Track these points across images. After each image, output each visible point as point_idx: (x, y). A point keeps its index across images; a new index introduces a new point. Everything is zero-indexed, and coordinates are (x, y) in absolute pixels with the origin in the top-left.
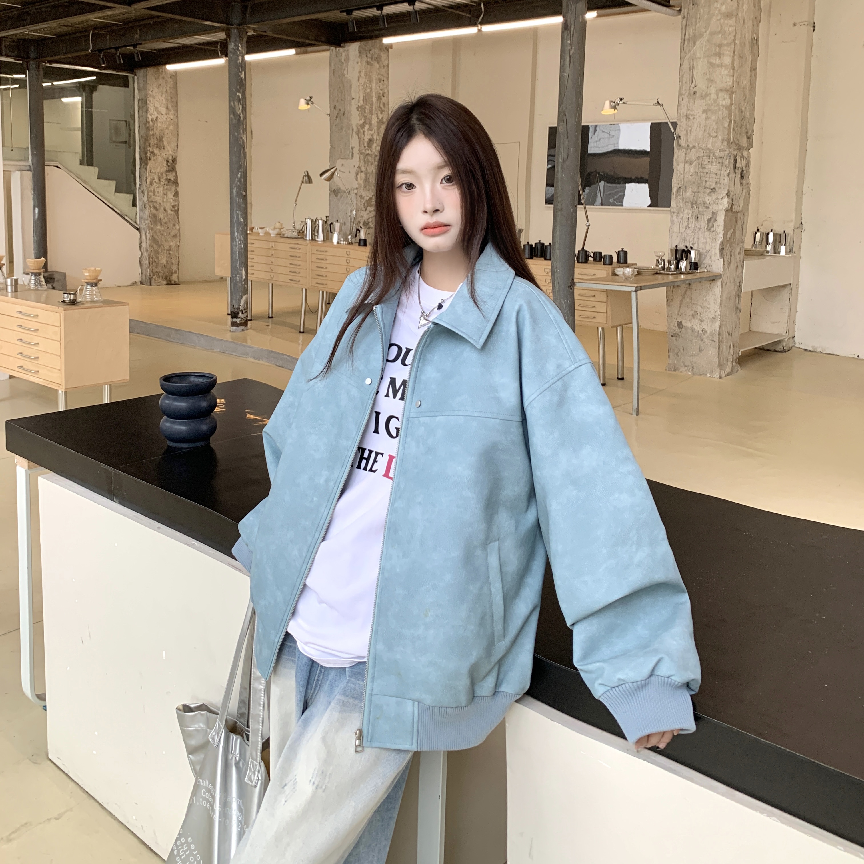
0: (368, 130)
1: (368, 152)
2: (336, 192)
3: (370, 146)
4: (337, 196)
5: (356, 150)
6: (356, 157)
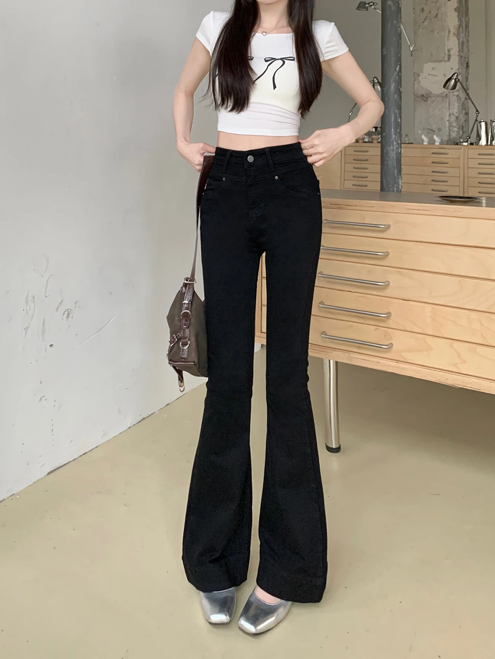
1: (462, 54)
2: (425, 97)
3: (462, 49)
4: (427, 101)
5: (455, 52)
6: (455, 59)
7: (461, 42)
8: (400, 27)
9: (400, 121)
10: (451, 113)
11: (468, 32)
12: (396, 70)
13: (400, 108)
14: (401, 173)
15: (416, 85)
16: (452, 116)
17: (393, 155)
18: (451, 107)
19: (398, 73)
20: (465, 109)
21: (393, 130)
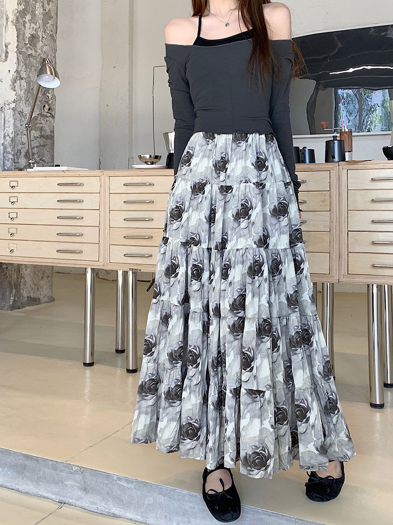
0: (30, 21)
1: (31, 52)
3: (33, 45)
5: (13, 48)
6: (13, 58)
10: (6, 134)
18: (6, 125)
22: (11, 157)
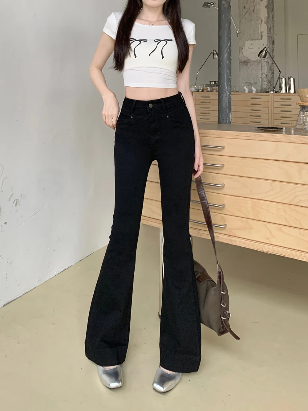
1: (270, 35)
2: (246, 62)
3: (270, 31)
4: (247, 65)
5: (265, 34)
6: (265, 39)
7: (269, 28)
8: (230, 18)
9: (230, 77)
10: (263, 73)
11: (274, 21)
12: (227, 45)
13: (230, 69)
14: (231, 111)
15: (240, 55)
16: (264, 74)
17: (226, 99)
18: (262, 69)
19: (229, 47)
20: (272, 70)
21: (226, 83)
22: (266, 83)
